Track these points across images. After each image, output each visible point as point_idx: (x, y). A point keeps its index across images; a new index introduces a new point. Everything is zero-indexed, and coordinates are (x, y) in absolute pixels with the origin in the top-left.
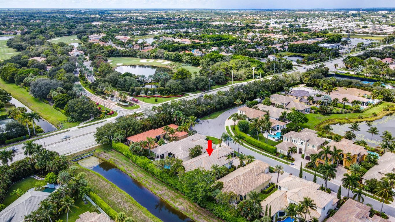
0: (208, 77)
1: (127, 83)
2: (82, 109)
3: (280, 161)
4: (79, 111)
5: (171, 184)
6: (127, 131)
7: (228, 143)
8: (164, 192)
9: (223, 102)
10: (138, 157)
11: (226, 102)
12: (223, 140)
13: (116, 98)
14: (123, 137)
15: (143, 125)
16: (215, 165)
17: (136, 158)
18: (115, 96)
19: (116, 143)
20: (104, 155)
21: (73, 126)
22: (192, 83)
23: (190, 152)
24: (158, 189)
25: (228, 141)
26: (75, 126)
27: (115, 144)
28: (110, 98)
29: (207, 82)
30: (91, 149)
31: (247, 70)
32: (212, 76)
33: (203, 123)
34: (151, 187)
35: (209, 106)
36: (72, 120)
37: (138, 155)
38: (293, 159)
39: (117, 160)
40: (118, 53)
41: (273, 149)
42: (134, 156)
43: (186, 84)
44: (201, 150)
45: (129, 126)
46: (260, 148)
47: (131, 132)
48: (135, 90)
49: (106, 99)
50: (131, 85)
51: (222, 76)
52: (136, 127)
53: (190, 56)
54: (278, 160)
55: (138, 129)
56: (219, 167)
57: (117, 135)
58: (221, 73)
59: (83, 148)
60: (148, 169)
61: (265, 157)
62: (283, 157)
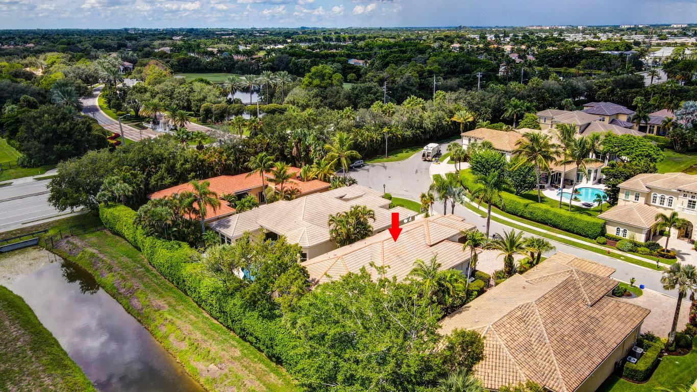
0: (381, 85)
1: (196, 96)
2: (54, 131)
3: (627, 259)
4: (44, 135)
5: (256, 338)
6: (149, 175)
7: (453, 206)
8: (227, 371)
9: (421, 123)
10: (159, 242)
11: (427, 124)
12: (436, 195)
13: (165, 124)
14: (131, 189)
15: (203, 161)
16: (428, 263)
17: (153, 247)
18: (162, 121)
19: (108, 207)
20: (68, 242)
21: (26, 176)
22: (344, 94)
23: (332, 227)
24: (208, 357)
25: (450, 200)
26: (33, 175)
27: (106, 209)
28: (150, 125)
29: (378, 94)
30: (40, 226)
31: (465, 79)
32: (390, 85)
33: (371, 169)
34: (185, 346)
35: (385, 130)
36: (29, 162)
37: (158, 237)
38: (671, 254)
39: (101, 256)
40: (198, 64)
41: (594, 224)
42: (149, 241)
43: (332, 96)
44: (370, 222)
45: (159, 160)
46: (546, 224)
47: (162, 178)
48: (213, 109)
49: (144, 128)
50: (204, 99)
51: (412, 85)
52: (178, 165)
53: (341, 64)
54: (619, 257)
55: (186, 170)
56: (440, 270)
57: (112, 183)
58: (408, 79)
59: (17, 223)
60: (184, 281)
61: (571, 248)
62: (634, 247)
